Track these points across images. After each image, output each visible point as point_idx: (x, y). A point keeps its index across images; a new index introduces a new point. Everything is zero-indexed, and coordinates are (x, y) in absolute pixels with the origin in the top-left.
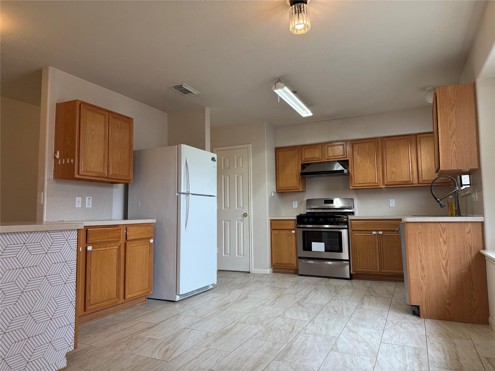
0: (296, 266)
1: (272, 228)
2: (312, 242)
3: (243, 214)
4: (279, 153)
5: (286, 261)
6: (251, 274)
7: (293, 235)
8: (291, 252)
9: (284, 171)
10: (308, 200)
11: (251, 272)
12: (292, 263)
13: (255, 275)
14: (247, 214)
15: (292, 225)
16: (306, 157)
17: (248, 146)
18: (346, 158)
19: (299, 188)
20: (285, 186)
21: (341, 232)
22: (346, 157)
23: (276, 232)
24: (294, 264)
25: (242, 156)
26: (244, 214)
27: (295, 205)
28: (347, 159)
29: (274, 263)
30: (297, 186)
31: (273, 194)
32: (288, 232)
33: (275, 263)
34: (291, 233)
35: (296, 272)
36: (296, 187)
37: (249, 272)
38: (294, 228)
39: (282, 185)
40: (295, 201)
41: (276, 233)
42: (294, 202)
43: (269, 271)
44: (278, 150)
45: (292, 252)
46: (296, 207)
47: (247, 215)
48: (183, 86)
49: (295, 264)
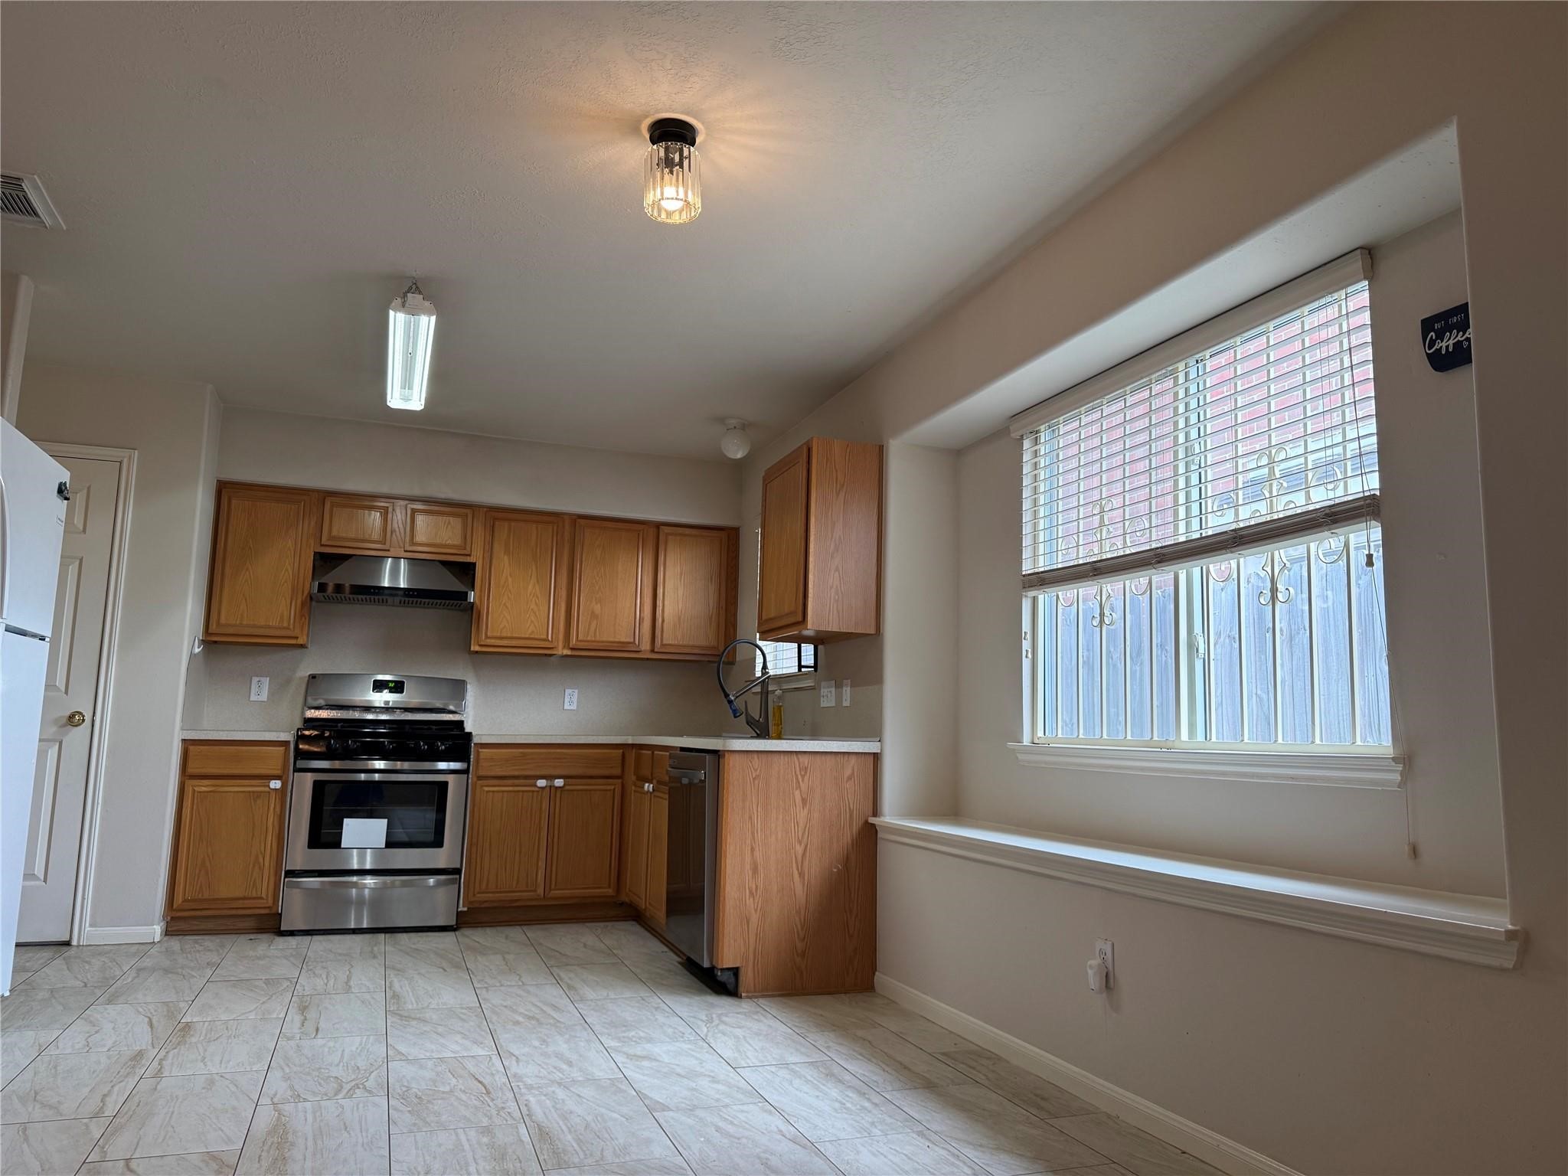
0: (270, 902)
1: (190, 770)
2: (345, 819)
3: (68, 713)
4: (234, 502)
5: (230, 886)
6: (74, 949)
7: (273, 795)
8: (257, 857)
9: (247, 569)
10: (313, 677)
11: (74, 943)
12: (254, 895)
13: (98, 950)
14: (83, 716)
15: (274, 760)
16: (335, 533)
17: (124, 457)
18: (468, 557)
19: (297, 632)
20: (245, 623)
21: (446, 784)
22: (470, 555)
23: (204, 786)
24: (264, 895)
25: (89, 488)
26: (71, 717)
27: (261, 690)
28: (472, 561)
29: (178, 900)
30: (291, 627)
31: (199, 648)
32: (255, 787)
33: (185, 901)
34: (267, 789)
35: (271, 925)
36: (288, 628)
37: (68, 944)
38: (278, 772)
39: (229, 616)
40: (262, 679)
41: (204, 789)
42: (255, 680)
43: (157, 930)
44: (225, 491)
45: (261, 860)
46: (264, 697)
47: (83, 720)
48: (23, 185)
49: (267, 895)
